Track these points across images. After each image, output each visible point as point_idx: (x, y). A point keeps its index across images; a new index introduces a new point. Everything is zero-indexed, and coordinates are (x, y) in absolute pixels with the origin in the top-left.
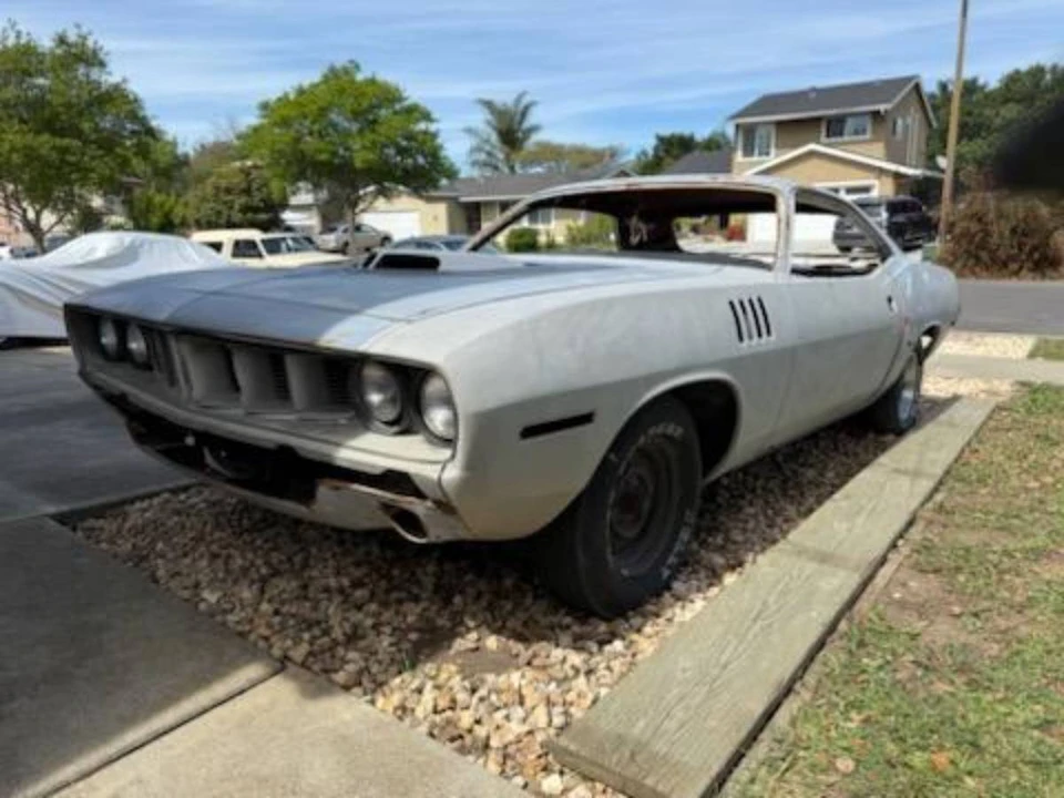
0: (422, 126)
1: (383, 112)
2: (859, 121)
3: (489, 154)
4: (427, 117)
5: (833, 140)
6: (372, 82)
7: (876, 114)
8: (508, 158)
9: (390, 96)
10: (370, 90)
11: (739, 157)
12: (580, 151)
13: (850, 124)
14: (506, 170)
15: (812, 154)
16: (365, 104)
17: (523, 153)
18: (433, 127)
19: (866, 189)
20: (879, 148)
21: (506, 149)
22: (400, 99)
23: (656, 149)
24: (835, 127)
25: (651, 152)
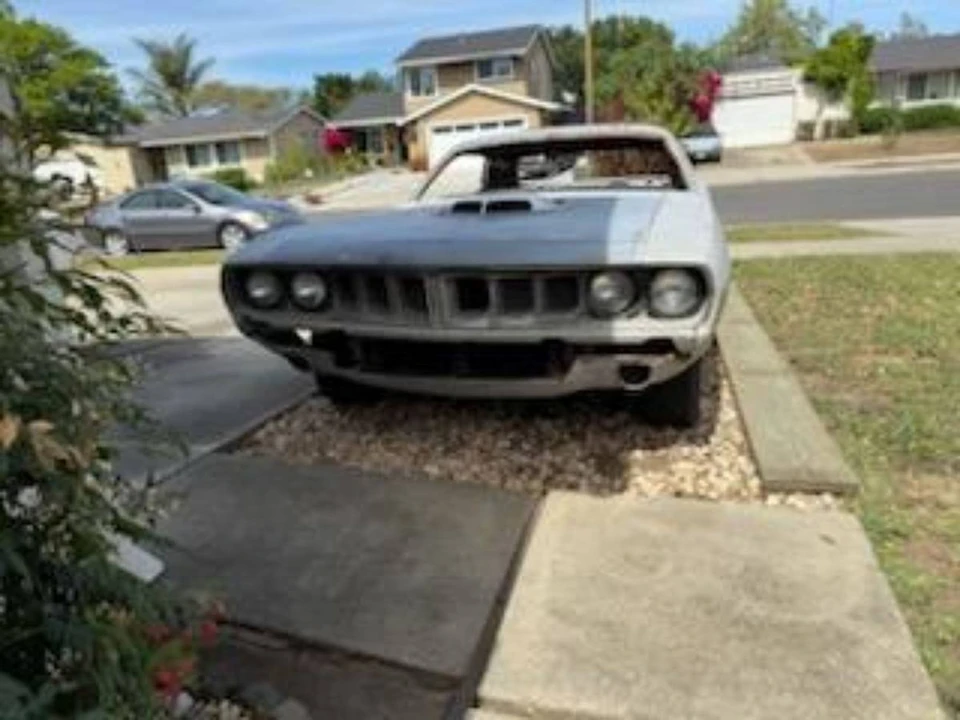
0: (97, 71)
1: (50, 57)
2: (503, 64)
3: (159, 97)
4: (102, 62)
5: (485, 80)
6: (31, 24)
7: (516, 59)
8: (178, 101)
9: (56, 41)
10: (33, 34)
11: (409, 96)
12: (250, 93)
13: (496, 67)
14: (179, 113)
15: (474, 93)
16: (31, 49)
17: (193, 95)
18: (108, 72)
19: (517, 122)
20: (521, 86)
21: (175, 91)
22: (68, 44)
23: (318, 89)
24: (485, 68)
25: (312, 92)
